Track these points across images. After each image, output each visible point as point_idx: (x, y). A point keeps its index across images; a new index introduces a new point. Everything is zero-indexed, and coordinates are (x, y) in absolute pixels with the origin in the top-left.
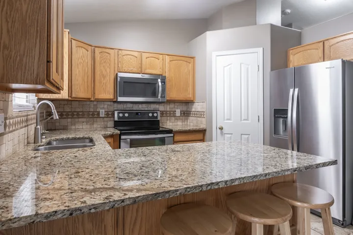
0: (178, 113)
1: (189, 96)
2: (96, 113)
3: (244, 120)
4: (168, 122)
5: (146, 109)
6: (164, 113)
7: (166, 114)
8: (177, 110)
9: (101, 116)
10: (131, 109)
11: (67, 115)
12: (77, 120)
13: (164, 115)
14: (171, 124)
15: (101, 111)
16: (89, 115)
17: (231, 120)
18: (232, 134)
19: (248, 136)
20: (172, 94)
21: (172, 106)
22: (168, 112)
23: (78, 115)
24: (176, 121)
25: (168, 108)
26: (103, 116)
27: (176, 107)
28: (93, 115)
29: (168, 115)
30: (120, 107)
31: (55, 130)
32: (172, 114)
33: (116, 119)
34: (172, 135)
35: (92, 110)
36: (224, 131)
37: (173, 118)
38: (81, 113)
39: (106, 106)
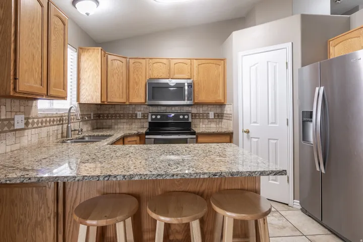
0: (211, 115)
1: (220, 98)
2: (134, 115)
3: (272, 123)
4: (201, 124)
5: (179, 111)
6: (197, 115)
7: (199, 116)
8: (210, 113)
9: (138, 117)
10: (165, 111)
11: (112, 116)
12: (119, 121)
13: (197, 117)
14: (204, 126)
15: (138, 113)
16: (128, 116)
17: (258, 123)
18: (259, 138)
19: (276, 141)
20: (202, 97)
21: (205, 108)
22: (201, 115)
23: (120, 116)
24: (209, 123)
25: (201, 110)
26: (140, 118)
27: (209, 109)
28: (132, 116)
29: (201, 117)
30: (155, 109)
31: (103, 128)
32: (205, 116)
33: (150, 120)
34: (195, 136)
35: (131, 112)
36: (251, 134)
37: (207, 121)
38: (122, 115)
39: (142, 109)
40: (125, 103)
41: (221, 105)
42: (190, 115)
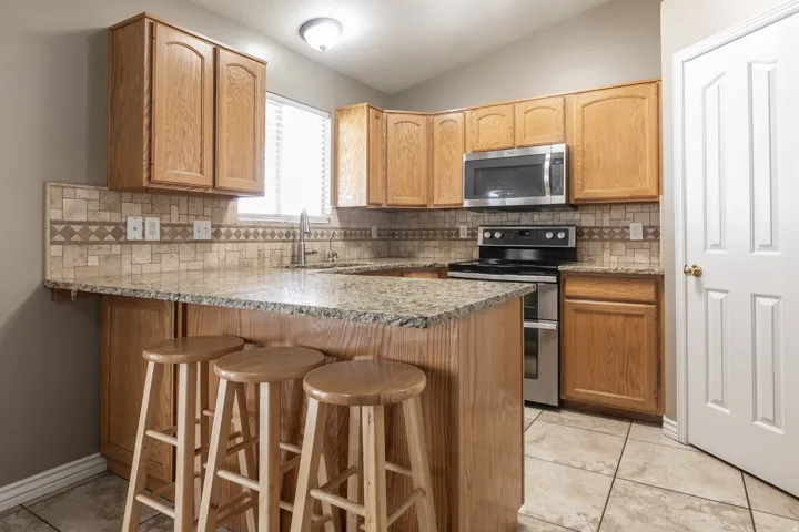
0: (636, 232)
1: (645, 187)
2: (454, 232)
3: (763, 247)
4: (606, 254)
5: (550, 223)
6: (596, 231)
7: (601, 234)
8: (632, 225)
9: (461, 237)
10: (517, 223)
11: (414, 234)
12: (426, 243)
13: (596, 237)
14: (614, 259)
15: (461, 227)
16: (443, 234)
17: (723, 249)
21: (617, 213)
22: (606, 231)
23: (428, 234)
24: (630, 252)
25: (606, 219)
26: (465, 237)
27: (629, 216)
28: (450, 234)
29: (606, 237)
30: (495, 219)
31: (399, 257)
32: (621, 235)
33: (480, 243)
35: (447, 226)
36: (706, 280)
37: (621, 246)
38: (431, 232)
39: (469, 219)
40: (425, 206)
41: (652, 203)
42: (572, 231)
